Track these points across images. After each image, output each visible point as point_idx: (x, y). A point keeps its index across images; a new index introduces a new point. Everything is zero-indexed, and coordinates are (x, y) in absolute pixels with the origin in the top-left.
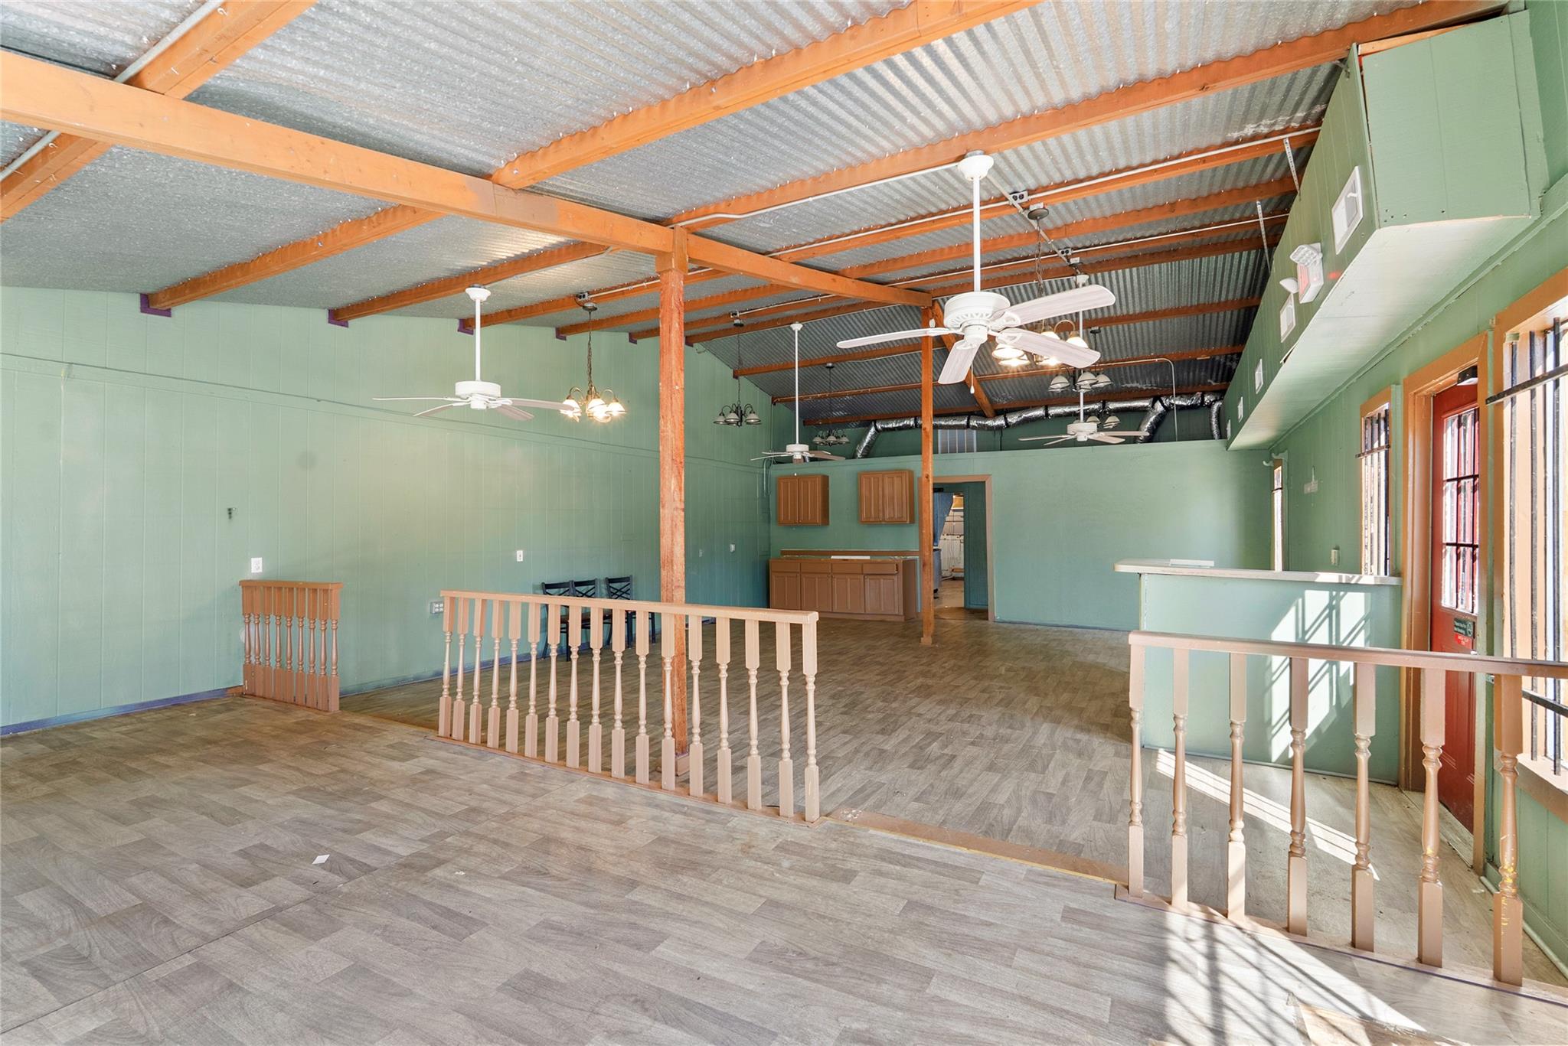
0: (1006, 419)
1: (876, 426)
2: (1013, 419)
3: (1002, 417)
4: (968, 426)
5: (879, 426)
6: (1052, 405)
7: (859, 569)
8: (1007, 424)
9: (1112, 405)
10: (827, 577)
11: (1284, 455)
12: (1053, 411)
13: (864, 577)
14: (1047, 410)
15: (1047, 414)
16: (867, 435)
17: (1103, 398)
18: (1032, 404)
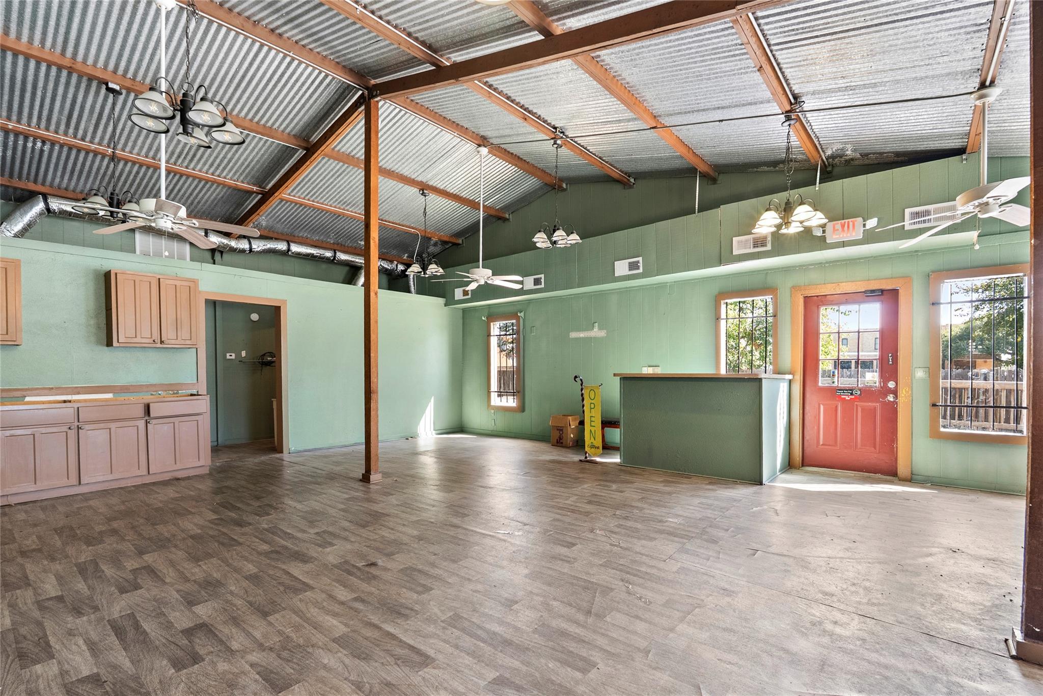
0: (250, 244)
1: (47, 204)
2: (258, 246)
3: (246, 241)
5: (56, 204)
6: (295, 242)
7: (140, 411)
8: (251, 250)
9: (342, 256)
10: (65, 429)
11: (522, 315)
12: (295, 248)
13: (147, 423)
14: (289, 245)
15: (289, 250)
16: (26, 213)
17: (336, 247)
18: (275, 235)
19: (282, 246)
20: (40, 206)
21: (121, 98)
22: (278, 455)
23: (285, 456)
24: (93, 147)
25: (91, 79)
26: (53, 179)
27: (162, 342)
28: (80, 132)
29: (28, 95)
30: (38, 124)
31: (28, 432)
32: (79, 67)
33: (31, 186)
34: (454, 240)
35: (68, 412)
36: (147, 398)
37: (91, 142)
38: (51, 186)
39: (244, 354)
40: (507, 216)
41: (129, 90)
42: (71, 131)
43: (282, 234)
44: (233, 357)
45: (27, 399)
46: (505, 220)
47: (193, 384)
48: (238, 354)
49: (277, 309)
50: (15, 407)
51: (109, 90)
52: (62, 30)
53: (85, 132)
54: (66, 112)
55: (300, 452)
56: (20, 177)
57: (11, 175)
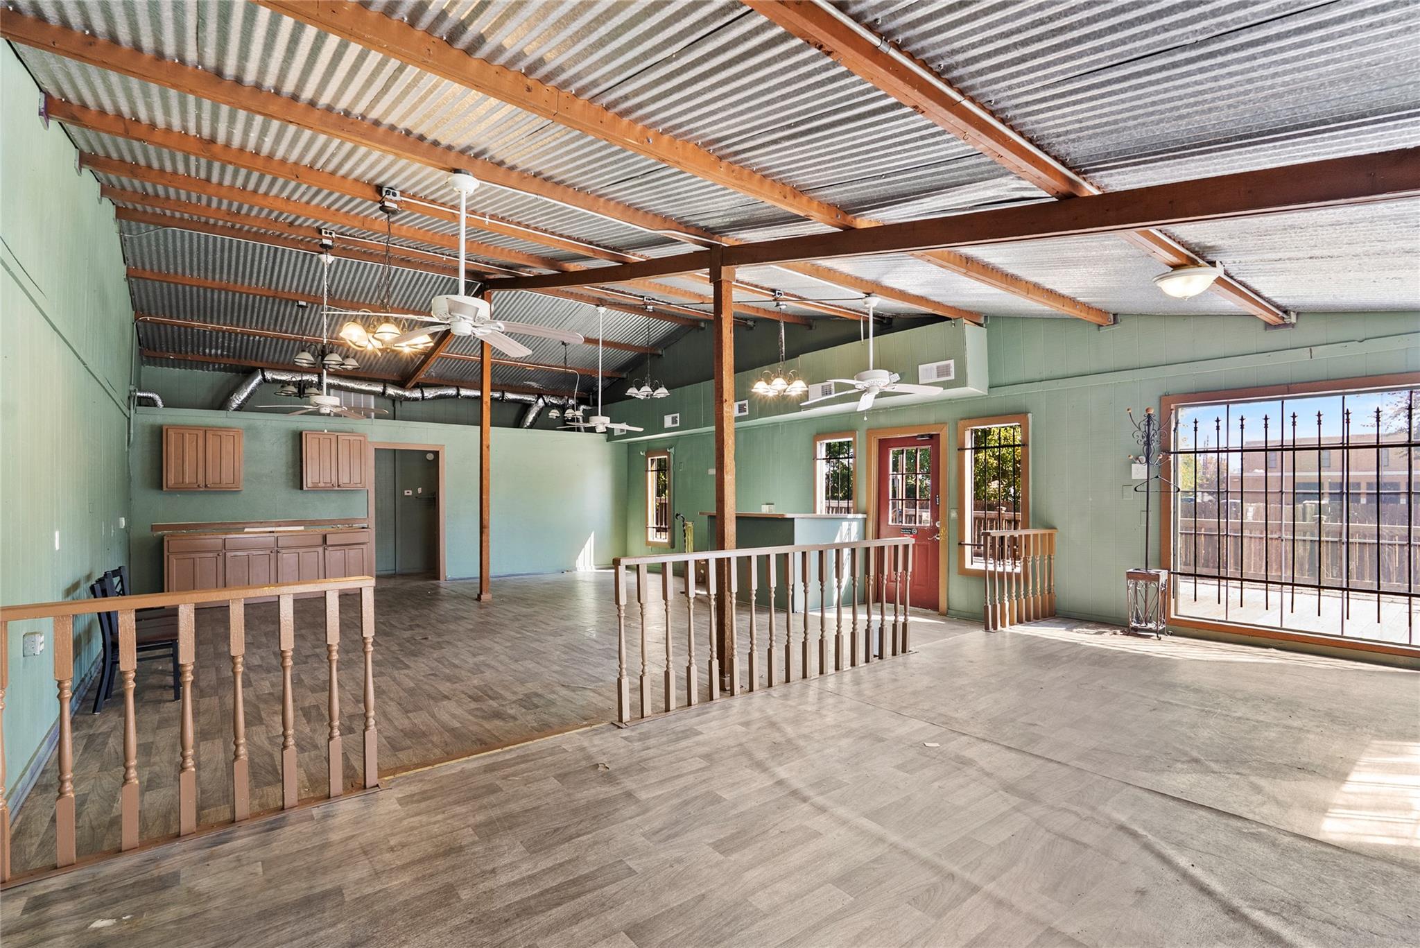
0: (422, 393)
1: (263, 376)
2: (429, 393)
3: (419, 391)
4: (384, 393)
5: (269, 375)
6: (462, 387)
7: (320, 541)
8: (423, 398)
9: (510, 396)
10: (268, 552)
11: (672, 450)
12: (464, 392)
13: (325, 549)
14: (458, 390)
15: (458, 394)
16: (250, 384)
17: (503, 388)
18: (446, 383)
19: (452, 392)
20: (260, 377)
21: (308, 310)
22: (435, 582)
23: (442, 582)
24: (293, 336)
25: (287, 301)
26: (269, 355)
27: (339, 486)
28: (284, 328)
29: (249, 312)
30: (257, 325)
31: (245, 554)
32: (279, 295)
33: (254, 364)
34: (617, 375)
35: (270, 539)
36: (327, 529)
37: (292, 333)
38: (267, 361)
39: (420, 490)
40: (660, 352)
41: (313, 304)
42: (278, 328)
43: (452, 381)
44: (411, 494)
45: (246, 530)
46: (660, 356)
47: (364, 519)
48: (415, 491)
49: (436, 453)
50: (237, 536)
51: (299, 306)
52: (268, 277)
53: (287, 328)
54: (274, 317)
55: (455, 580)
56: (245, 358)
57: (240, 357)
